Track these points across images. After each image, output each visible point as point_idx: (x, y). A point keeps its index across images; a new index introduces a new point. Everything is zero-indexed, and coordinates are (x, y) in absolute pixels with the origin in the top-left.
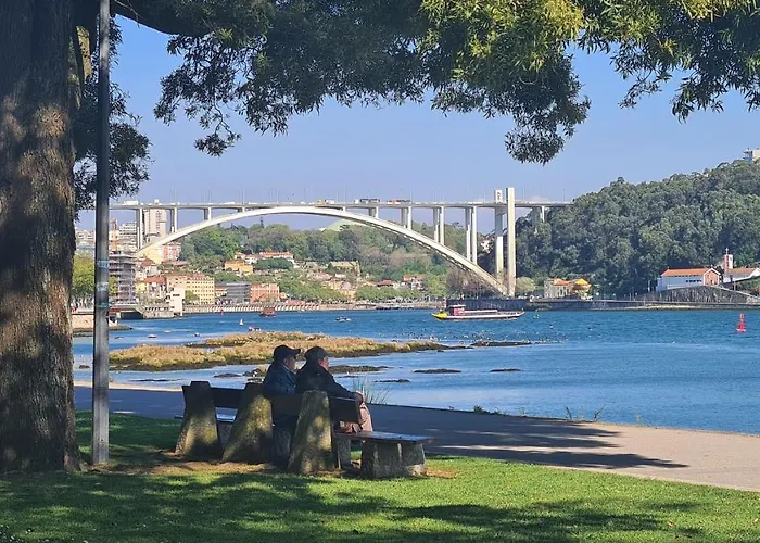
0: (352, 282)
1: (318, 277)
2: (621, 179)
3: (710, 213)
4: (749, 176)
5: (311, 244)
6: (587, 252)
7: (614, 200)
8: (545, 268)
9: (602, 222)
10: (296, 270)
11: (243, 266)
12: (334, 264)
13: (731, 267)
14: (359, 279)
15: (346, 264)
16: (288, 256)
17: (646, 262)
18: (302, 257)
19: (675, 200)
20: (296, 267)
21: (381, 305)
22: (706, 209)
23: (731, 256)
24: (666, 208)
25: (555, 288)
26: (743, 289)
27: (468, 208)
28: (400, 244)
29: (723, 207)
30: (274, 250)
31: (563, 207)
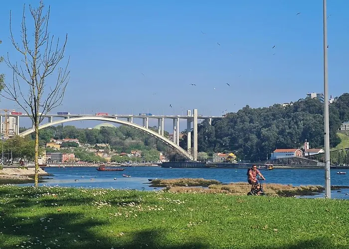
0: (108, 153)
1: (91, 151)
2: (248, 106)
3: (296, 123)
4: (315, 105)
5: (87, 135)
6: (234, 140)
7: (247, 115)
8: (212, 148)
9: (241, 126)
10: (80, 147)
11: (56, 145)
12: (98, 145)
13: (308, 148)
14: (110, 152)
15: (104, 145)
16: (76, 141)
17: (265, 145)
18: (82, 142)
19: (277, 116)
20: (80, 146)
21: (123, 164)
22: (295, 121)
23: (308, 143)
24: (273, 120)
25: (218, 157)
26: (315, 159)
27: (174, 119)
28: (129, 136)
29: (303, 120)
30: (70, 138)
31: (220, 119)
